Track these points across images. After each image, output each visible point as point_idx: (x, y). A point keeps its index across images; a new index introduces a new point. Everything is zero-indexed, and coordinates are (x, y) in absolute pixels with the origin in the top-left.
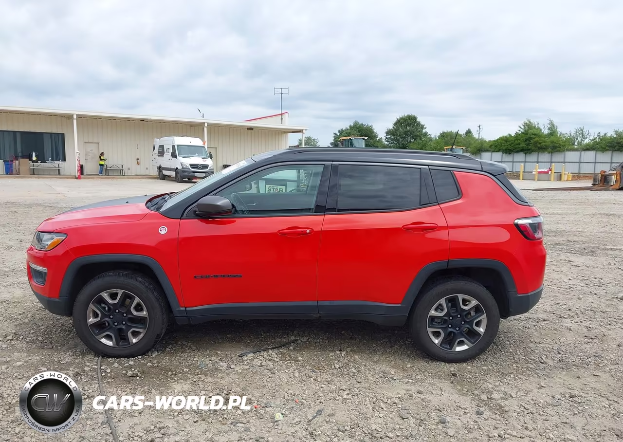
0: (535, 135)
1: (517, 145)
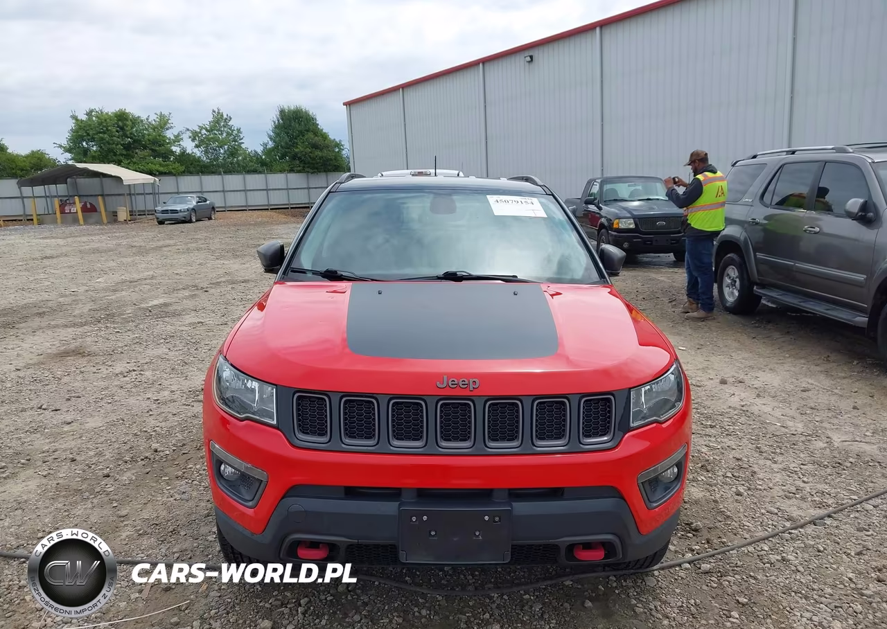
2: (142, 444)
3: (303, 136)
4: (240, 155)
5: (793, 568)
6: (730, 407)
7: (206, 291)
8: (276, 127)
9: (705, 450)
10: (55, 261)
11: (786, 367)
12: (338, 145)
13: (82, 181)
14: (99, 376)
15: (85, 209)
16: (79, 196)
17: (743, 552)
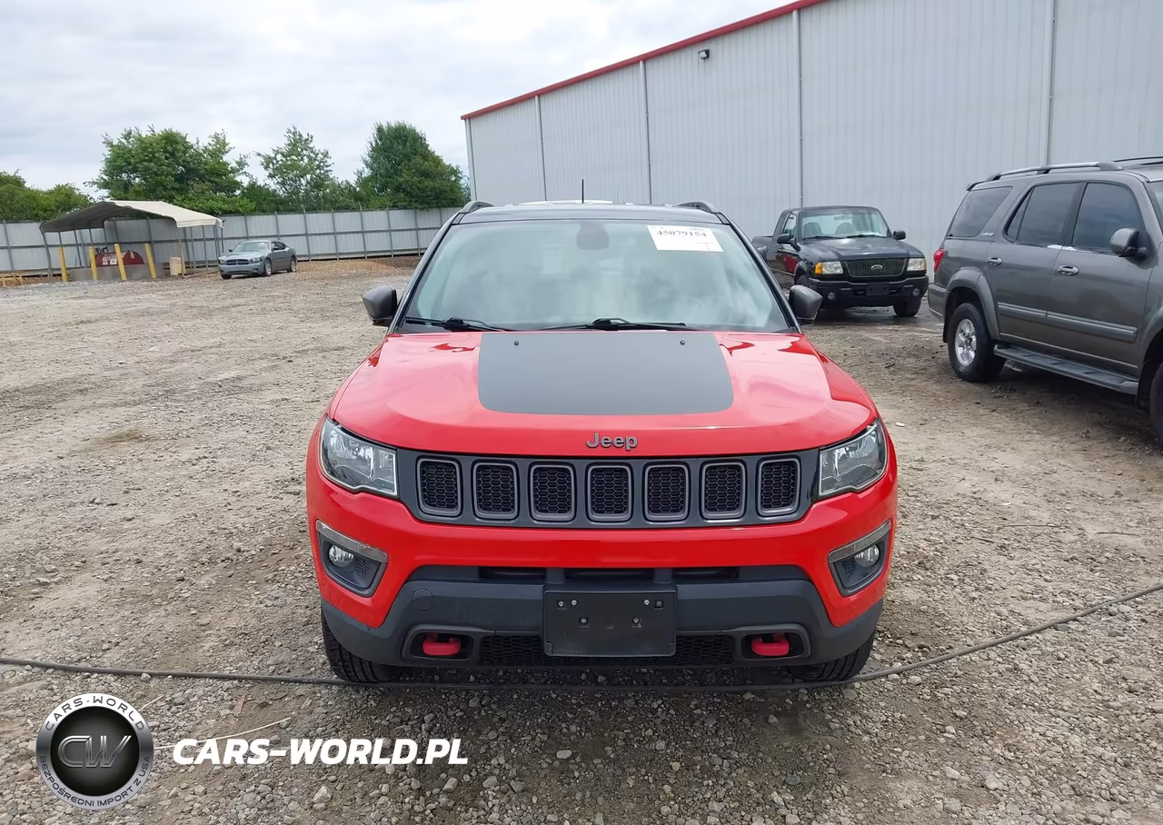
2: (221, 543)
3: (409, 160)
4: (328, 187)
5: (1026, 678)
6: (958, 494)
7: (291, 361)
8: (374, 150)
9: (923, 544)
10: (93, 326)
11: (1033, 445)
12: (455, 172)
13: (122, 224)
14: (162, 464)
15: (127, 261)
16: (120, 244)
17: (965, 660)
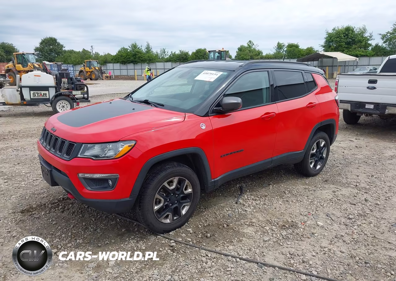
0: (138, 52)
1: (128, 58)
